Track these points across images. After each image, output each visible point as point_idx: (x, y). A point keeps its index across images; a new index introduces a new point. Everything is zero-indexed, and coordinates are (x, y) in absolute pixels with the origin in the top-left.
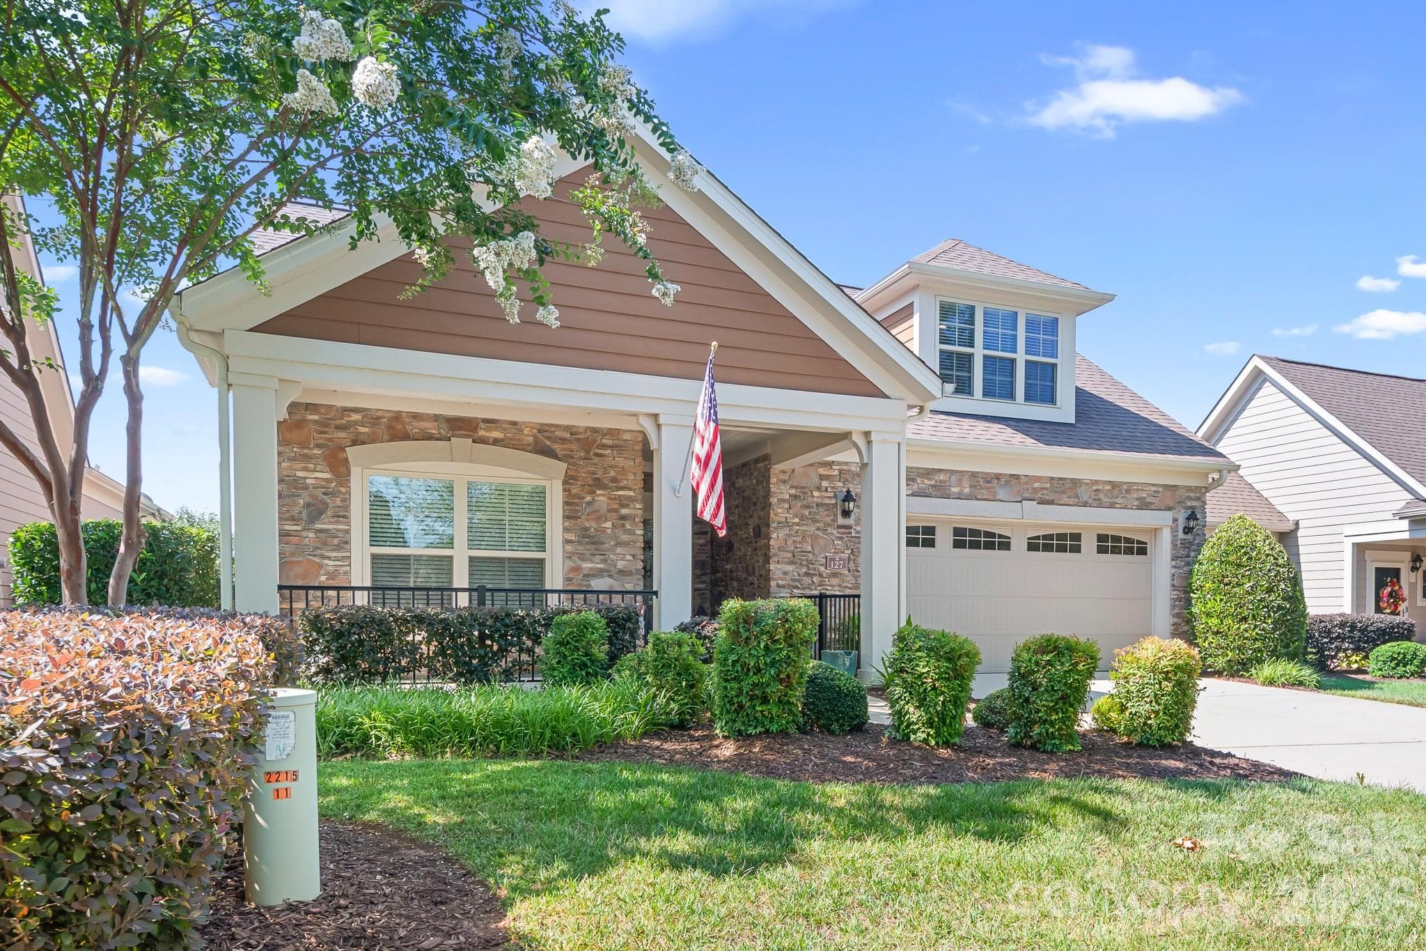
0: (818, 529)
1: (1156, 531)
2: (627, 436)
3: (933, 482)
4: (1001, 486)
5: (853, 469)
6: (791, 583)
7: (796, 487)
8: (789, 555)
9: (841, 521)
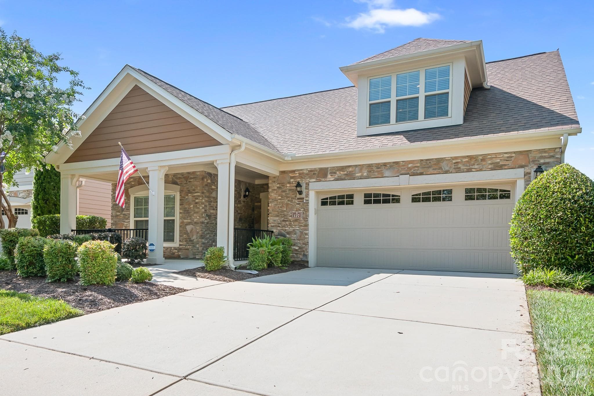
0: (289, 201)
1: (514, 183)
2: (198, 173)
3: (346, 173)
4: (387, 169)
5: (305, 172)
6: (277, 225)
7: (279, 184)
8: (276, 213)
9: (298, 196)
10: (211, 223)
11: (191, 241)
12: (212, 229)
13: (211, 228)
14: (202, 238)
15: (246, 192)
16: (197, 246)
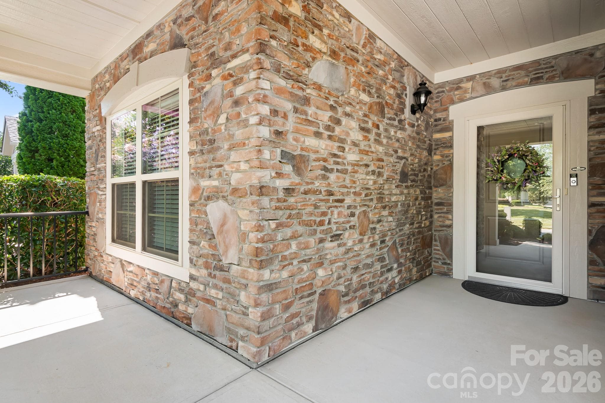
10: (306, 193)
11: (221, 269)
12: (311, 214)
13: (310, 209)
14: (261, 265)
15: (417, 95)
16: (243, 297)
